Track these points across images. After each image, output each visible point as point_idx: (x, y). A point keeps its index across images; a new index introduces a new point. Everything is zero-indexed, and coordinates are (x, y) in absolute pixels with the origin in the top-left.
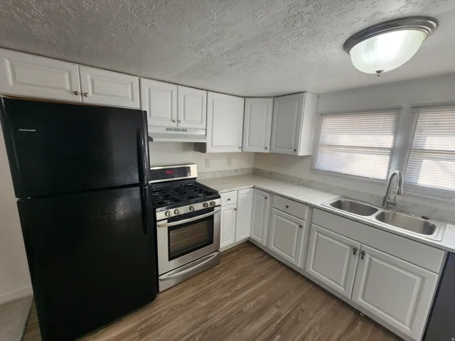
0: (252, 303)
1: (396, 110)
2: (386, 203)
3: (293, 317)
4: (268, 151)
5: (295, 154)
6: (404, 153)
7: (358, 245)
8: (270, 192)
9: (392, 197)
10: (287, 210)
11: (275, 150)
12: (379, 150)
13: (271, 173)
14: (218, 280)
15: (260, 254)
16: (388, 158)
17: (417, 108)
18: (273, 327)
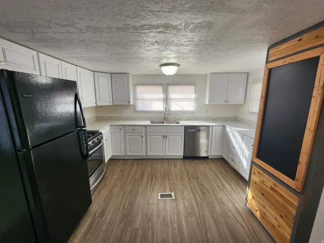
0: (137, 176)
1: (162, 85)
2: (165, 119)
3: (153, 171)
4: (112, 104)
5: (129, 104)
6: (166, 100)
7: (164, 134)
8: (123, 125)
9: (166, 116)
10: (134, 131)
11: (116, 103)
12: (159, 100)
13: (111, 117)
14: (114, 179)
15: (121, 161)
16: (162, 102)
17: (168, 85)
18: (150, 176)
